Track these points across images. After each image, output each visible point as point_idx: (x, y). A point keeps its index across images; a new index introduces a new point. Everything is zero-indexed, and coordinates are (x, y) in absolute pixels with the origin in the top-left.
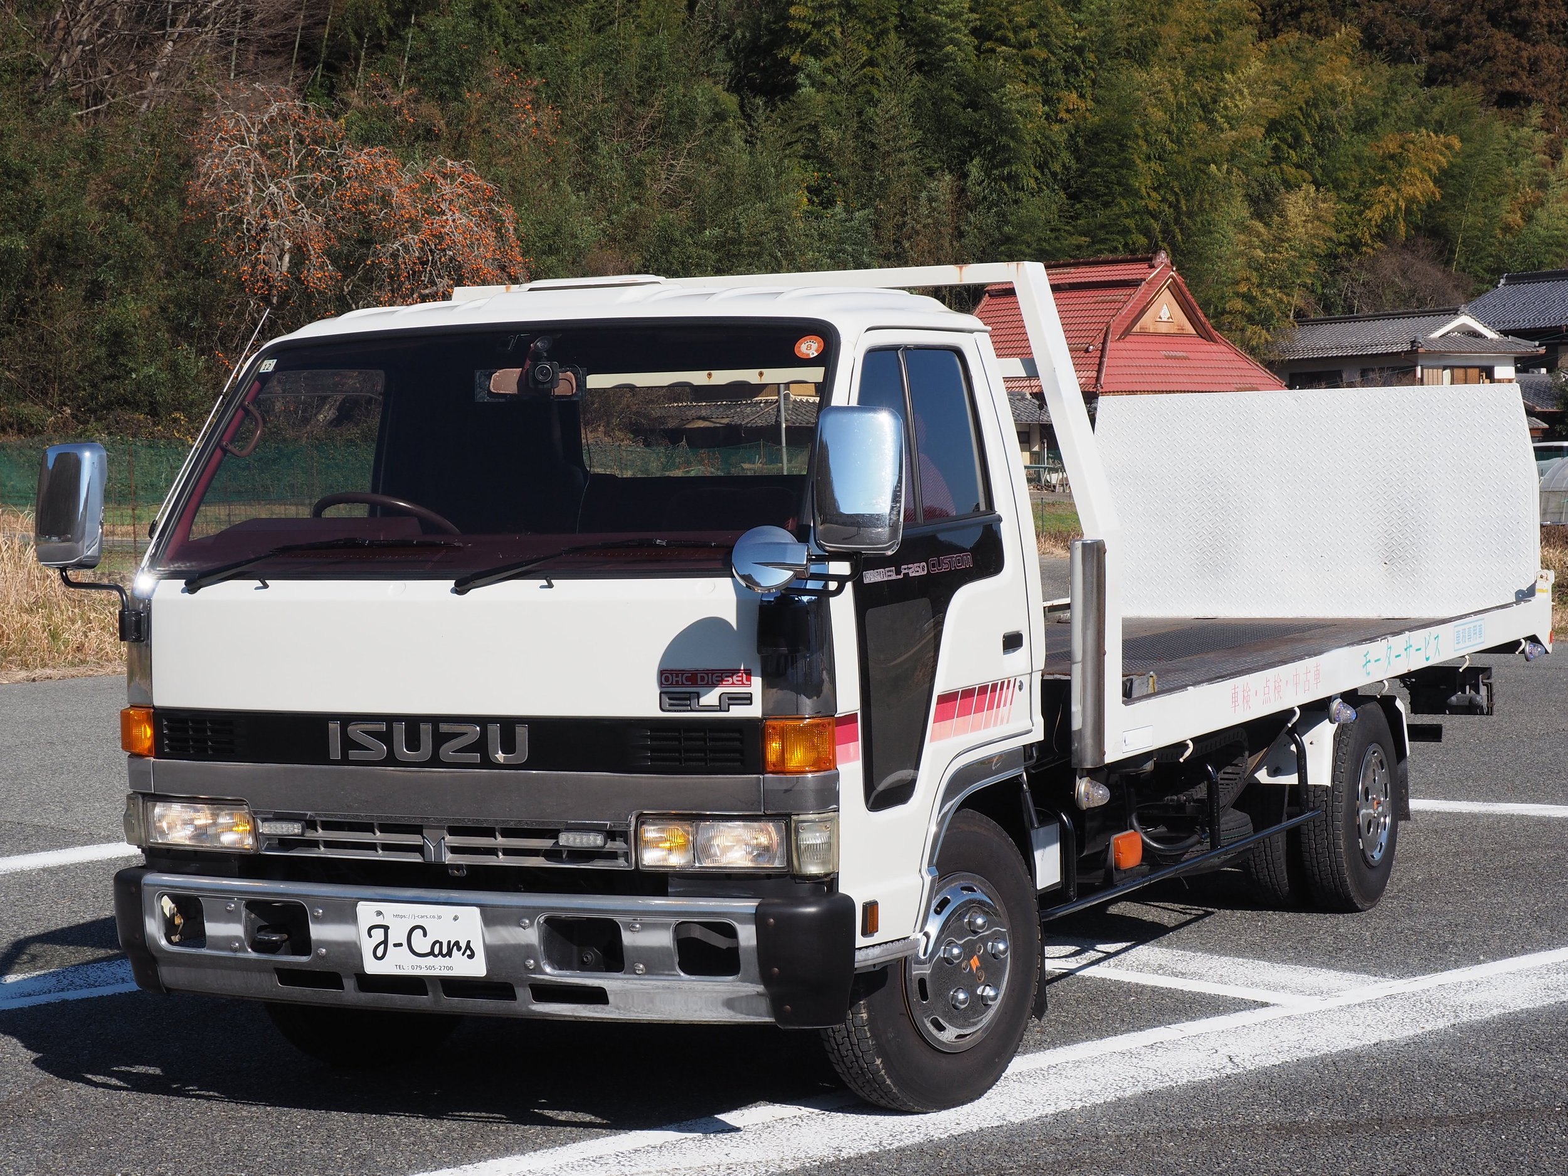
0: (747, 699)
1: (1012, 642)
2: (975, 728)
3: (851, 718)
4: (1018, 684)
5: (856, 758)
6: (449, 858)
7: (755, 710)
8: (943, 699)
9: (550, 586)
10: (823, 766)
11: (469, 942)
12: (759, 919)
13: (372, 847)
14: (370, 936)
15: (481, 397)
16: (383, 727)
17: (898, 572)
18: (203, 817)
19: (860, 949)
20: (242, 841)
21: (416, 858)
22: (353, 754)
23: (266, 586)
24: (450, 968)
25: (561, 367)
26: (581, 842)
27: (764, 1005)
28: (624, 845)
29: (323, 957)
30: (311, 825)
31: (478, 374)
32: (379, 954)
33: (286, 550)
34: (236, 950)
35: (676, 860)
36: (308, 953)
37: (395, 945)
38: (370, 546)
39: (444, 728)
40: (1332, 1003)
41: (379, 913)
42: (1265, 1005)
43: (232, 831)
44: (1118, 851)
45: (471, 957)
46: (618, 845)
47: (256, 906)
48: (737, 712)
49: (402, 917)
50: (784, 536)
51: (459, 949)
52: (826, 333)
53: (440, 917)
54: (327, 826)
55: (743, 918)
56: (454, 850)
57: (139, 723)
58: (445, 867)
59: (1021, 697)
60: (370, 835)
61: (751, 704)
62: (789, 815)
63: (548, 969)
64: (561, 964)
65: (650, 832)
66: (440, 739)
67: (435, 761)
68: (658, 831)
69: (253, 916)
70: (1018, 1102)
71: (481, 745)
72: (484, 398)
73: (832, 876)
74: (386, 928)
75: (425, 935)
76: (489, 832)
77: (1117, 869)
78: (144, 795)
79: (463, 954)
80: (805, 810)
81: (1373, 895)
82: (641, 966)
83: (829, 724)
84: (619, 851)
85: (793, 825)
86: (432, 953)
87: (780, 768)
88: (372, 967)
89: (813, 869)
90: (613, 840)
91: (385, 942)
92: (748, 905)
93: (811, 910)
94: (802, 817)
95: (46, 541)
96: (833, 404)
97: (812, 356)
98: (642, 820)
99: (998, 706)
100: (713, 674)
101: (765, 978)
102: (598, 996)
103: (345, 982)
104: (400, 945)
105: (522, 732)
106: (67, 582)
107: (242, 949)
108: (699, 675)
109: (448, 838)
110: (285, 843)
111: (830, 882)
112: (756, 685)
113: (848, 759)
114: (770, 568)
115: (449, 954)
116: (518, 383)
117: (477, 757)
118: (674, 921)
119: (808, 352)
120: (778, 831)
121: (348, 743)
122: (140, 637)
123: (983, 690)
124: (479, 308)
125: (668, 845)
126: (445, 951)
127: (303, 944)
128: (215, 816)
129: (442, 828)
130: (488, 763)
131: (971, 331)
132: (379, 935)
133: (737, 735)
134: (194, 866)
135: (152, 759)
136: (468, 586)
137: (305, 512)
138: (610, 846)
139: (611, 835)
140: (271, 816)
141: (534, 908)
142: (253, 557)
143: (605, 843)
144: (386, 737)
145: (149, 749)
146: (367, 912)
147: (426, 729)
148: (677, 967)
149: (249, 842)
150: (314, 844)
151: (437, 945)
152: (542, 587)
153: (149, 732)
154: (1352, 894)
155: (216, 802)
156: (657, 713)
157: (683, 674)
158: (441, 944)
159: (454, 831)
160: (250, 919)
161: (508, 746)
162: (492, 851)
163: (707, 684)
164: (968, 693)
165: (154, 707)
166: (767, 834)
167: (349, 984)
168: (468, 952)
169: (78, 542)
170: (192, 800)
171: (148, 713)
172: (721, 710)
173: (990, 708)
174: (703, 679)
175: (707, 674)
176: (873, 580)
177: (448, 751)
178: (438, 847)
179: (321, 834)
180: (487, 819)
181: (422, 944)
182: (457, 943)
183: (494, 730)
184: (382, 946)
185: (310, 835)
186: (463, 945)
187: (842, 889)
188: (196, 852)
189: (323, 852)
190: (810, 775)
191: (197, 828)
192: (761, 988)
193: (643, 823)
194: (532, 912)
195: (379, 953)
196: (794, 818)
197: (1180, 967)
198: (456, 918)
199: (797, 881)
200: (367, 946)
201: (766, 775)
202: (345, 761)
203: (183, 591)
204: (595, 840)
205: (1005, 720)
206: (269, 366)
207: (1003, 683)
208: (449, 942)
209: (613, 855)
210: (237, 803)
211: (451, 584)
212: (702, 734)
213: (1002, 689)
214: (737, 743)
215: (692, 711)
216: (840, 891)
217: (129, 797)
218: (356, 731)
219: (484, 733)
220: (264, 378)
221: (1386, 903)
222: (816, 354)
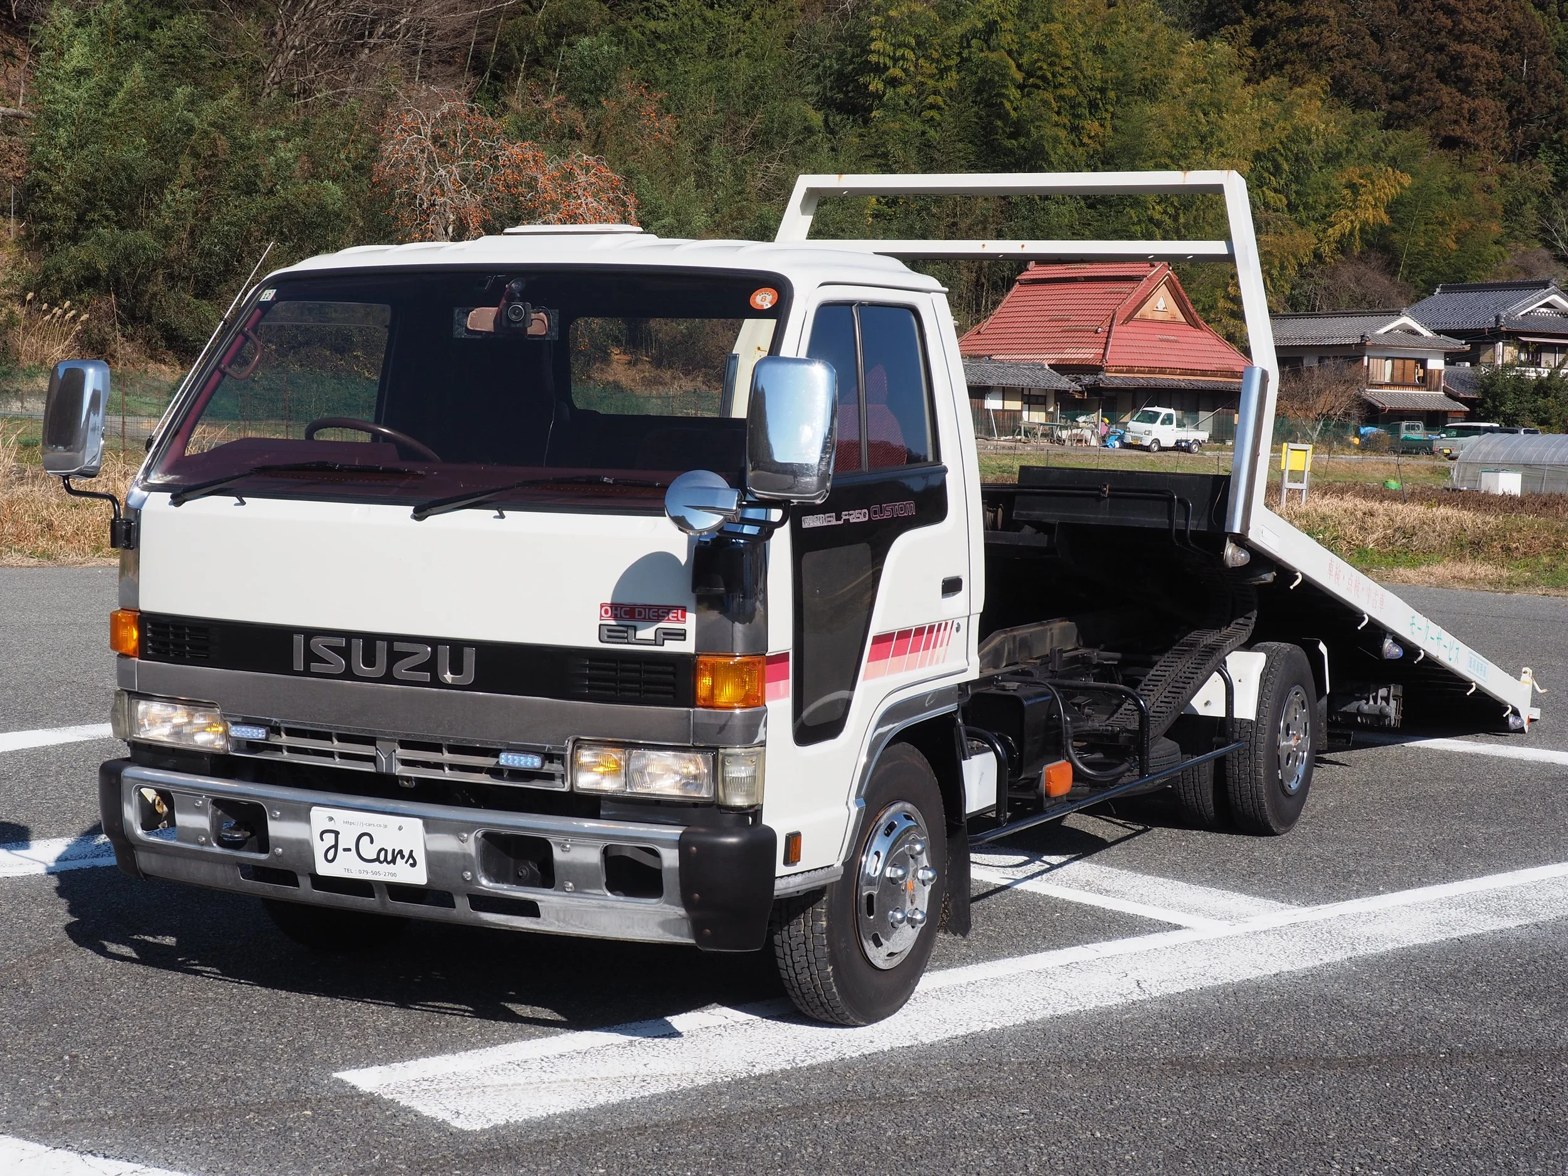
0: (681, 635)
1: (952, 586)
2: (910, 667)
3: (783, 657)
4: (955, 626)
5: (785, 695)
6: (399, 770)
7: (688, 646)
8: (878, 640)
9: (502, 516)
10: (751, 702)
11: (412, 851)
12: (682, 845)
13: (330, 754)
14: (322, 840)
15: (459, 333)
16: (343, 642)
17: (838, 518)
18: (179, 716)
19: (782, 877)
20: (213, 742)
21: (368, 768)
22: (315, 667)
23: (243, 503)
24: (394, 875)
25: (533, 308)
26: (519, 762)
27: (686, 927)
28: (560, 767)
29: (280, 856)
30: (275, 730)
31: (457, 311)
32: (330, 857)
33: (263, 470)
34: (202, 844)
35: (610, 785)
36: (266, 852)
37: (345, 850)
38: (339, 470)
39: (398, 646)
40: (1240, 929)
41: (331, 819)
42: (1178, 927)
43: (204, 731)
44: (1049, 779)
45: (413, 865)
46: (554, 767)
47: (223, 805)
48: (671, 646)
49: (351, 824)
50: (717, 481)
51: (403, 857)
52: (781, 286)
53: (386, 826)
54: (290, 732)
55: (667, 844)
56: (405, 762)
57: (125, 625)
58: (395, 778)
59: (958, 639)
60: (328, 743)
61: (685, 640)
62: (717, 749)
63: (484, 882)
64: (497, 878)
65: (586, 757)
66: (394, 657)
67: (388, 678)
68: (596, 755)
69: (219, 812)
70: (933, 1020)
71: (431, 666)
72: (461, 334)
73: (756, 808)
74: (337, 833)
75: (372, 842)
76: (437, 748)
77: (1047, 796)
78: (129, 693)
79: (406, 862)
80: (731, 744)
81: (1289, 820)
82: (571, 884)
83: (759, 662)
84: (557, 774)
85: (720, 757)
86: (377, 859)
87: (710, 703)
88: (323, 869)
89: (739, 801)
90: (551, 762)
91: (336, 846)
92: (674, 832)
93: (733, 840)
94: (729, 751)
95: (53, 451)
96: (781, 355)
97: (766, 308)
98: (578, 744)
99: (934, 647)
100: (650, 609)
101: (687, 902)
102: (530, 909)
103: (300, 879)
104: (349, 850)
105: (470, 656)
106: (68, 488)
107: (208, 843)
108: (637, 610)
109: (399, 751)
110: (253, 746)
111: (755, 812)
112: (690, 623)
113: (777, 696)
114: (700, 512)
115: (394, 861)
116: (495, 321)
117: (427, 676)
118: (603, 844)
119: (762, 303)
120: (706, 762)
121: (311, 656)
122: (129, 545)
123: (920, 631)
124: (463, 249)
125: (601, 769)
126: (389, 858)
127: (263, 843)
128: (190, 715)
129: (394, 741)
130: (437, 682)
131: (928, 292)
132: (330, 839)
133: (671, 669)
134: (172, 761)
135: (137, 659)
136: (425, 513)
137: (298, 433)
138: (548, 767)
139: (549, 757)
140: (240, 720)
141: (472, 823)
142: (237, 474)
143: (543, 765)
144: (345, 653)
145: (135, 650)
146: (320, 816)
147: (382, 646)
148: (604, 888)
149: (219, 744)
150: (278, 748)
151: (383, 853)
152: (495, 517)
153: (135, 634)
154: (1269, 818)
155: (193, 704)
156: (595, 643)
157: (621, 608)
158: (386, 851)
159: (404, 745)
160: (217, 815)
161: (456, 669)
162: (439, 766)
163: (644, 618)
164: (904, 634)
165: (140, 611)
166: (694, 765)
167: (305, 883)
168: (411, 861)
169: (79, 452)
170: (172, 700)
171: (135, 617)
172: (656, 645)
173: (927, 648)
174: (640, 613)
175: (645, 609)
176: (812, 525)
177: (401, 669)
178: (389, 759)
179: (284, 739)
180: (435, 736)
181: (368, 850)
182: (401, 852)
183: (445, 651)
184: (333, 850)
185: (275, 740)
186: (406, 854)
187: (766, 821)
188: (174, 749)
189: (285, 756)
190: (738, 711)
191: (175, 726)
192: (682, 912)
193: (579, 748)
194: (470, 827)
195: (330, 855)
196: (721, 751)
197: (1106, 884)
198: (400, 828)
199: (722, 811)
200: (319, 848)
201: (696, 709)
202: (307, 672)
203: (170, 504)
204: (532, 762)
205: (941, 660)
206: (268, 295)
207: (940, 625)
208: (394, 850)
209: (550, 777)
210: (211, 705)
211: (410, 510)
212: (638, 666)
213: (939, 630)
214: (671, 677)
215: (628, 643)
216: (764, 822)
217: (117, 694)
218: (317, 643)
219: (435, 652)
220: (266, 307)
221: (1300, 828)
222: (769, 306)
